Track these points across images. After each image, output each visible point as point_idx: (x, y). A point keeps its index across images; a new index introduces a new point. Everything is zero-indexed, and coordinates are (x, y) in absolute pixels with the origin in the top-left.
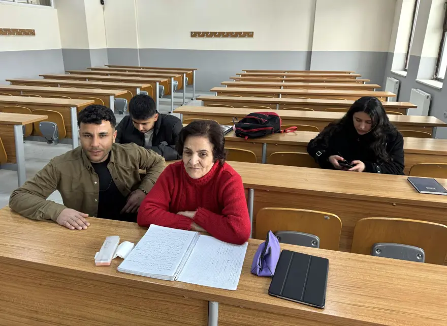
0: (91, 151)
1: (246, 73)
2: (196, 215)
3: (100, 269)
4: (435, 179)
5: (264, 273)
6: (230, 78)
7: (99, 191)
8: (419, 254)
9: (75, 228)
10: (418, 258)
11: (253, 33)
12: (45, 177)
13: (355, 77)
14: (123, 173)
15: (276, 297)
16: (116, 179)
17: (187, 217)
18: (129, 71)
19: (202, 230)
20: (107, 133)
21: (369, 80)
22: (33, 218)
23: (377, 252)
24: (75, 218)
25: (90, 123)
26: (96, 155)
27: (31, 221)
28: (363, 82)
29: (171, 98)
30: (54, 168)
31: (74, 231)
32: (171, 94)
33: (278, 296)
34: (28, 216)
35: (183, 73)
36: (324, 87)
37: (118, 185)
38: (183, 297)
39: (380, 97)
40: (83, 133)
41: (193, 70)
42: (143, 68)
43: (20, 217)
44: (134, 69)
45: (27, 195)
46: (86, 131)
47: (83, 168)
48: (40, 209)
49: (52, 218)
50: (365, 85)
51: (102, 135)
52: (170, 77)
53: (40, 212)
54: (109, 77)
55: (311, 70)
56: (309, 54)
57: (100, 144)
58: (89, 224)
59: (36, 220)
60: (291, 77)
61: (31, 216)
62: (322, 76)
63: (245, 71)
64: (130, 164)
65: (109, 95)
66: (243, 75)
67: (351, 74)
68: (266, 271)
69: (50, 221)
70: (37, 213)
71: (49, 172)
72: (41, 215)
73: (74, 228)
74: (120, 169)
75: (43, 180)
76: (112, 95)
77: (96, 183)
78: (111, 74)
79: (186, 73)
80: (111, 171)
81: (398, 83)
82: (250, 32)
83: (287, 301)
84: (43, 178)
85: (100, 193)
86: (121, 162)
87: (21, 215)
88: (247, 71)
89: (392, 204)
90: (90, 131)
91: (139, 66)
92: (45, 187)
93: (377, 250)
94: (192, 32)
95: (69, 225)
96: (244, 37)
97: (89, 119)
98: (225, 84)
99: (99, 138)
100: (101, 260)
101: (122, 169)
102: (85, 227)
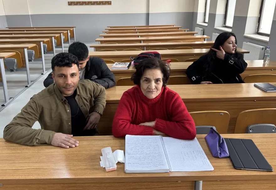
0: (65, 88)
1: (110, 28)
2: (156, 124)
3: (111, 173)
4: (269, 83)
5: (223, 155)
6: (103, 32)
7: (71, 117)
8: (273, 128)
9: (70, 147)
10: (273, 130)
11: (111, 2)
12: (30, 112)
13: (178, 28)
14: (85, 102)
15: (241, 169)
16: (82, 106)
17: (149, 127)
18: (27, 31)
19: (162, 134)
20: (76, 73)
21: (189, 29)
22: (31, 145)
23: (250, 131)
24: (67, 139)
25: (64, 66)
26: (69, 90)
27: (29, 147)
28: (185, 31)
29: (62, 48)
30: (37, 104)
31: (69, 149)
32: (62, 45)
33: (242, 169)
34: (25, 144)
35: (67, 30)
36: (165, 35)
37: (83, 111)
38: (177, 182)
39: (201, 39)
40: (58, 75)
41: (73, 28)
42: (36, 28)
43: (17, 145)
44: (29, 29)
45: (20, 127)
46: (61, 73)
47: (58, 101)
48: (36, 137)
49: (47, 142)
50: (186, 32)
51: (73, 75)
52: (60, 33)
53: (37, 139)
54: (13, 35)
55: (150, 25)
56: (148, 15)
57: (72, 81)
58: (78, 142)
59: (33, 146)
60: (141, 30)
61: (28, 143)
62: (160, 29)
63: (109, 27)
64: (89, 95)
65: (23, 48)
66: (109, 30)
67: (174, 27)
68: (224, 154)
69: (46, 145)
70: (34, 140)
71: (33, 107)
72: (37, 141)
73: (68, 147)
74: (83, 98)
75: (29, 114)
76: (26, 48)
77: (68, 111)
78: (14, 34)
79: (70, 30)
80: (77, 100)
81: (203, 30)
82: (109, 2)
83: (249, 171)
84: (29, 112)
85: (72, 118)
86: (83, 94)
87: (17, 143)
88: (111, 27)
89: (254, 101)
90: (64, 72)
91: (32, 27)
92: (31, 119)
93: (250, 130)
94: (69, 2)
95: (64, 145)
96: (105, 4)
97: (64, 63)
98: (102, 36)
99: (71, 78)
100: (110, 167)
101: (84, 98)
102: (77, 145)
